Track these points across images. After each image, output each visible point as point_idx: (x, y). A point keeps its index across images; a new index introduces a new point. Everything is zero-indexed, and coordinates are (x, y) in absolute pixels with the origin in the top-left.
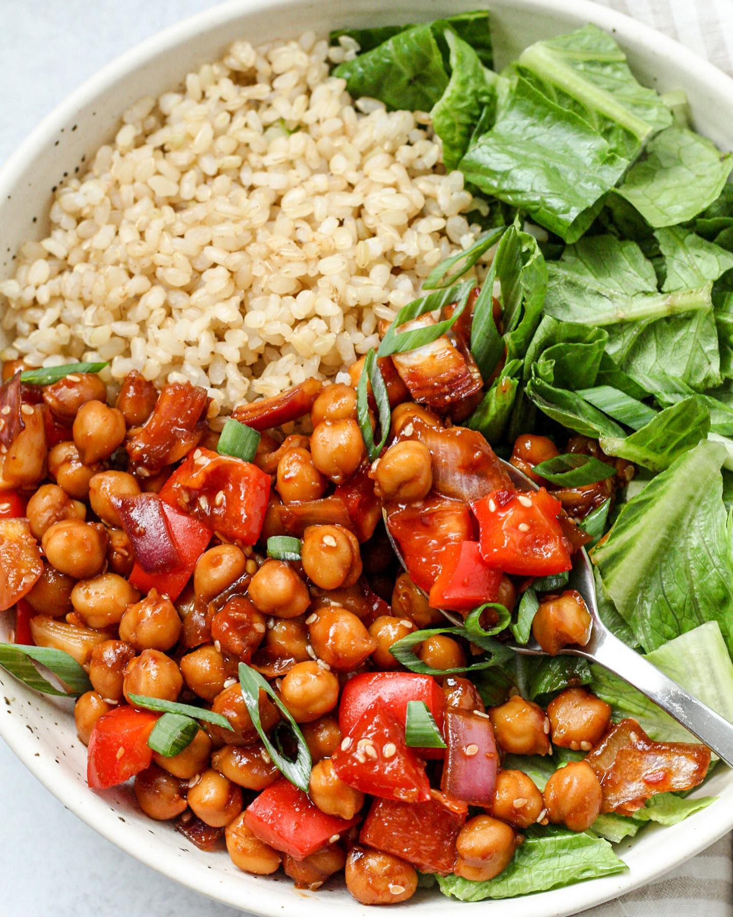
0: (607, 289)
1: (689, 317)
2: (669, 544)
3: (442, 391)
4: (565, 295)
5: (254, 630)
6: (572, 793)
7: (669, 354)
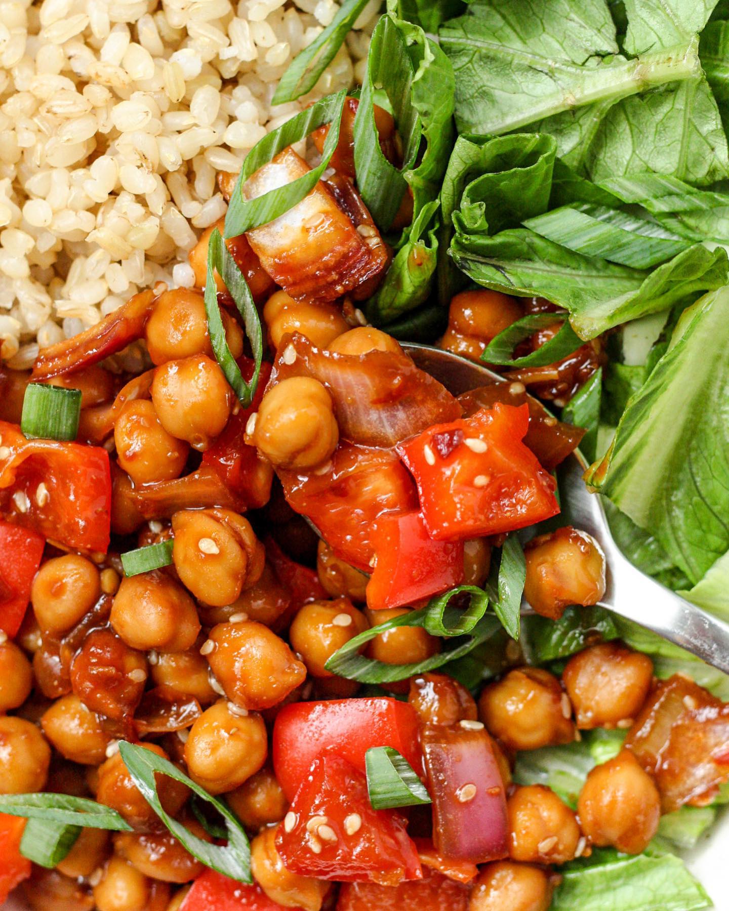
0: (544, 61)
1: (672, 88)
2: (696, 426)
3: (329, 279)
4: (484, 77)
5: (130, 682)
6: (618, 816)
7: (651, 138)
